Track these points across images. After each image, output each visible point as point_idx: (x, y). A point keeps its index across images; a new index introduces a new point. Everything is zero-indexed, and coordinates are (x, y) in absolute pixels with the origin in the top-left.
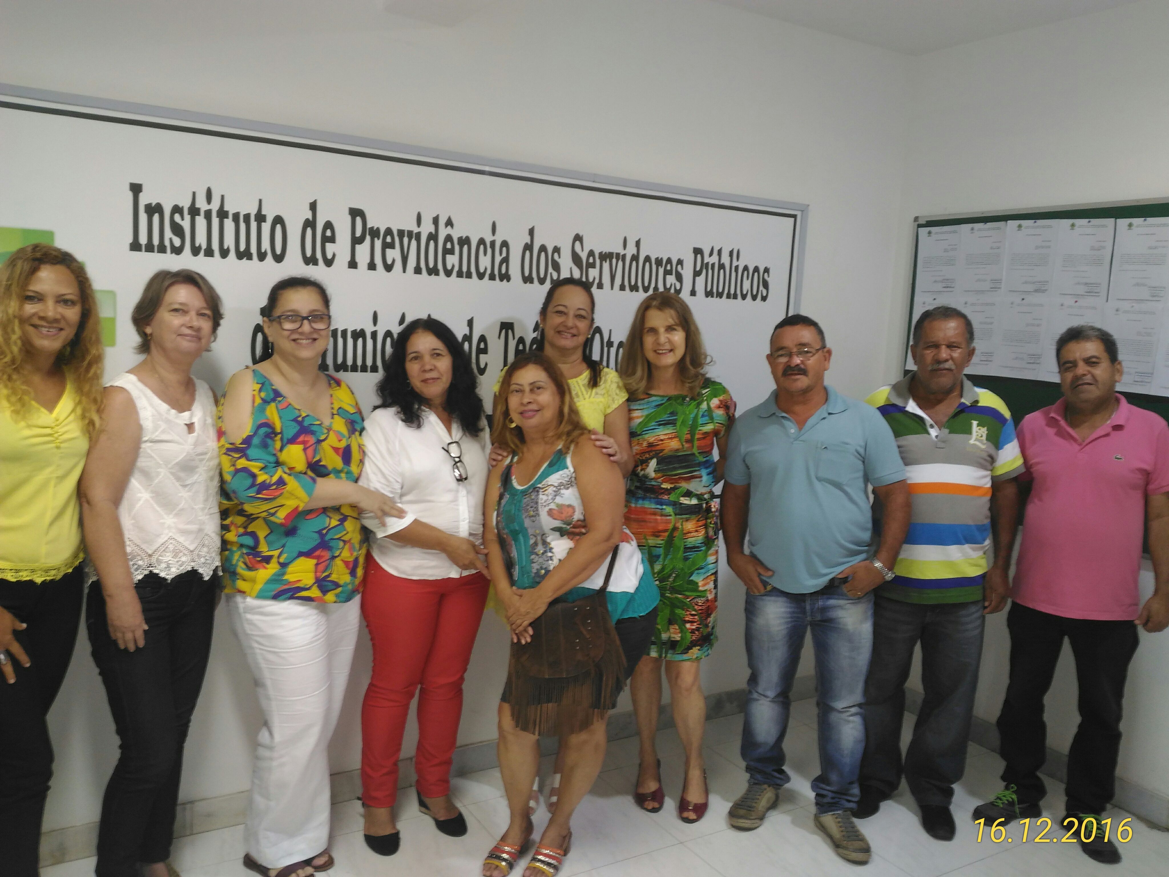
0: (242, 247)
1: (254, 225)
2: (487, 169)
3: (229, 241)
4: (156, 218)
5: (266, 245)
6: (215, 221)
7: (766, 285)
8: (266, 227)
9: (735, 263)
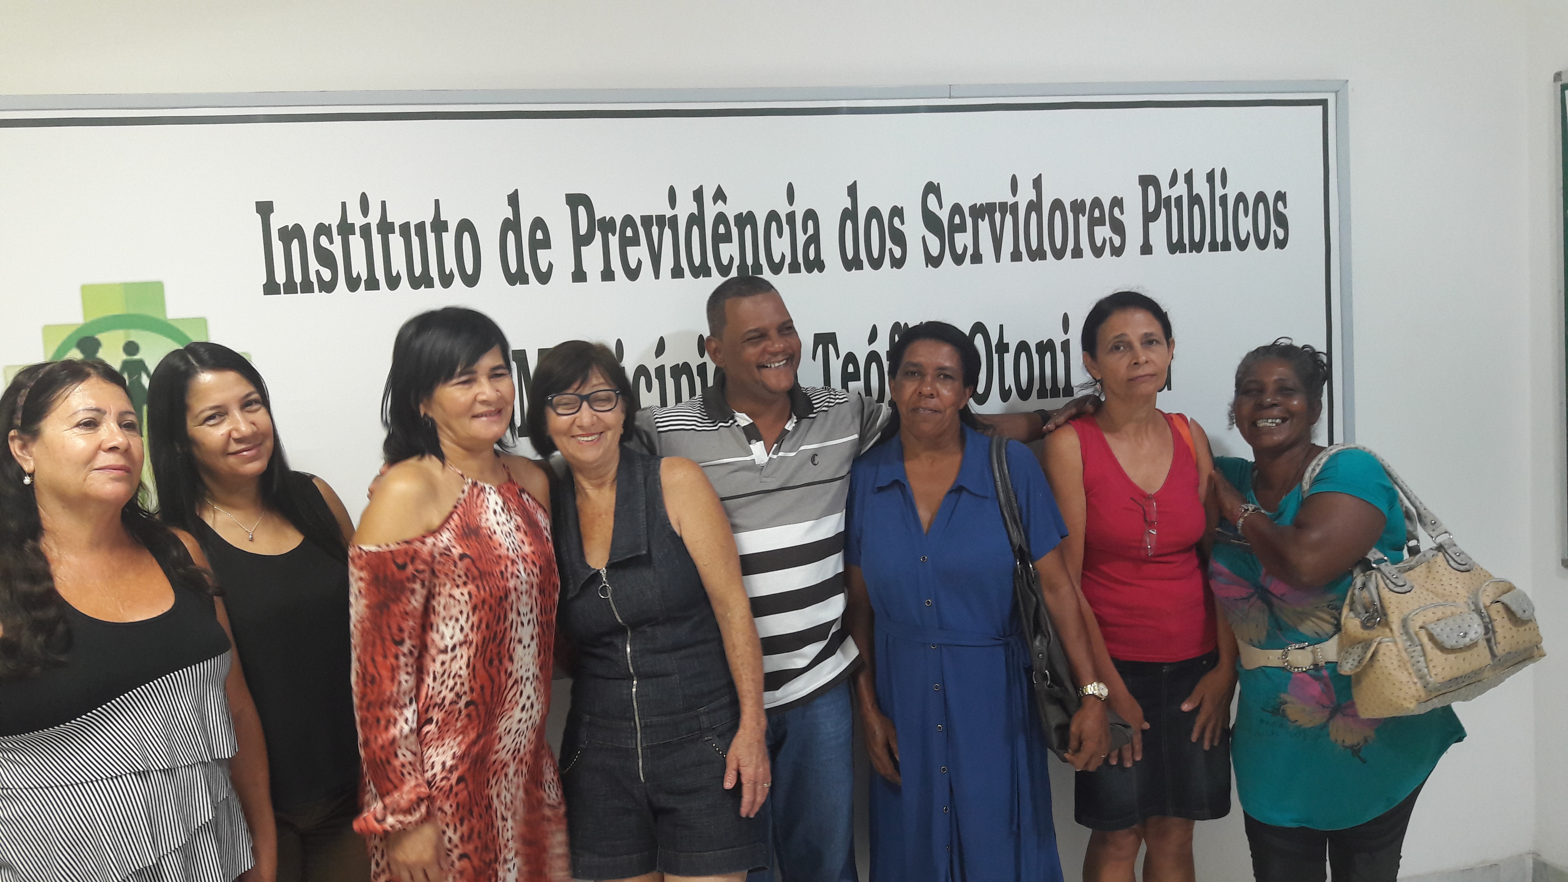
0: (418, 271)
1: (431, 237)
3: (399, 265)
4: (295, 245)
5: (451, 264)
6: (377, 239)
7: (1282, 221)
8: (448, 239)
9: (1219, 192)
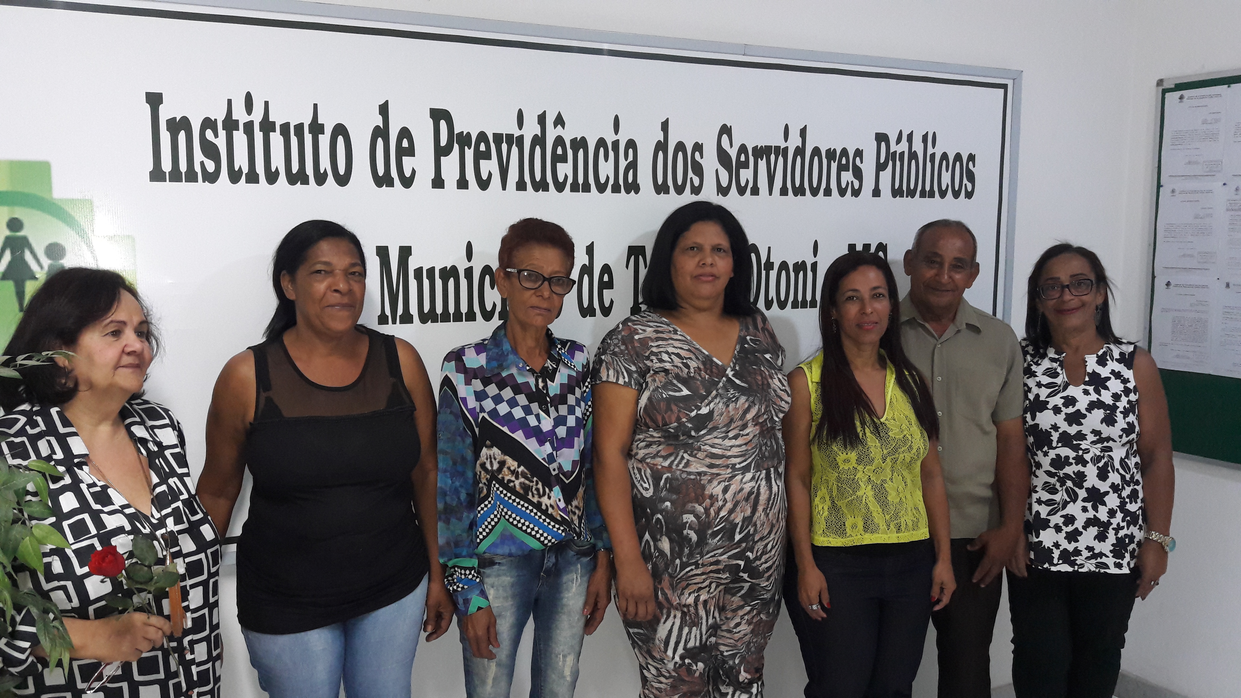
0: (295, 168)
1: (308, 138)
2: (606, 46)
3: (278, 161)
4: (182, 136)
5: (325, 164)
6: (259, 136)
7: (971, 177)
8: (324, 140)
9: (930, 151)
